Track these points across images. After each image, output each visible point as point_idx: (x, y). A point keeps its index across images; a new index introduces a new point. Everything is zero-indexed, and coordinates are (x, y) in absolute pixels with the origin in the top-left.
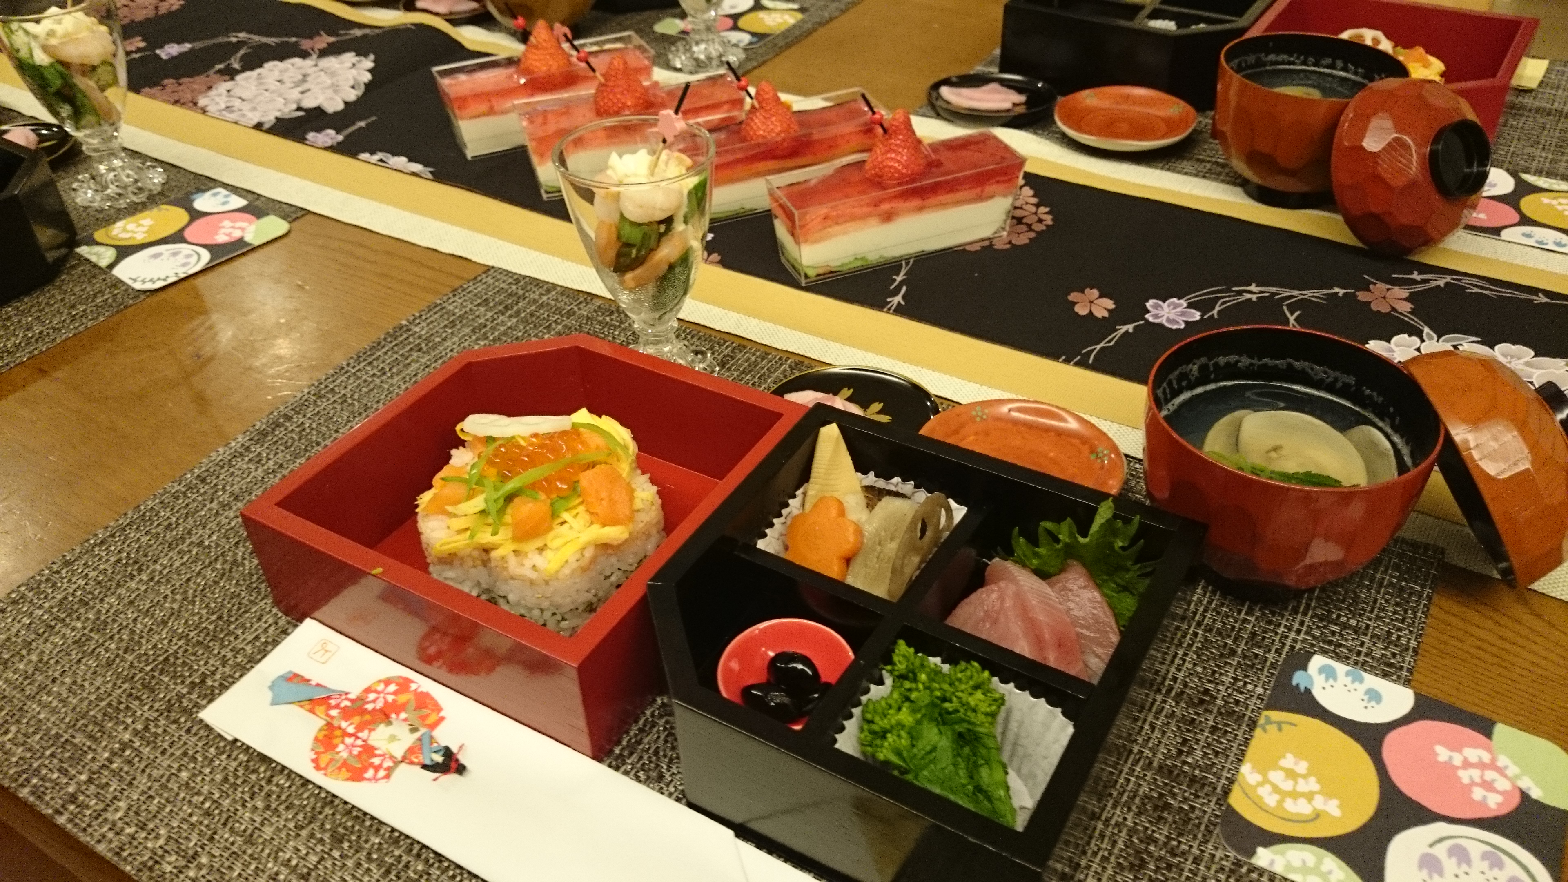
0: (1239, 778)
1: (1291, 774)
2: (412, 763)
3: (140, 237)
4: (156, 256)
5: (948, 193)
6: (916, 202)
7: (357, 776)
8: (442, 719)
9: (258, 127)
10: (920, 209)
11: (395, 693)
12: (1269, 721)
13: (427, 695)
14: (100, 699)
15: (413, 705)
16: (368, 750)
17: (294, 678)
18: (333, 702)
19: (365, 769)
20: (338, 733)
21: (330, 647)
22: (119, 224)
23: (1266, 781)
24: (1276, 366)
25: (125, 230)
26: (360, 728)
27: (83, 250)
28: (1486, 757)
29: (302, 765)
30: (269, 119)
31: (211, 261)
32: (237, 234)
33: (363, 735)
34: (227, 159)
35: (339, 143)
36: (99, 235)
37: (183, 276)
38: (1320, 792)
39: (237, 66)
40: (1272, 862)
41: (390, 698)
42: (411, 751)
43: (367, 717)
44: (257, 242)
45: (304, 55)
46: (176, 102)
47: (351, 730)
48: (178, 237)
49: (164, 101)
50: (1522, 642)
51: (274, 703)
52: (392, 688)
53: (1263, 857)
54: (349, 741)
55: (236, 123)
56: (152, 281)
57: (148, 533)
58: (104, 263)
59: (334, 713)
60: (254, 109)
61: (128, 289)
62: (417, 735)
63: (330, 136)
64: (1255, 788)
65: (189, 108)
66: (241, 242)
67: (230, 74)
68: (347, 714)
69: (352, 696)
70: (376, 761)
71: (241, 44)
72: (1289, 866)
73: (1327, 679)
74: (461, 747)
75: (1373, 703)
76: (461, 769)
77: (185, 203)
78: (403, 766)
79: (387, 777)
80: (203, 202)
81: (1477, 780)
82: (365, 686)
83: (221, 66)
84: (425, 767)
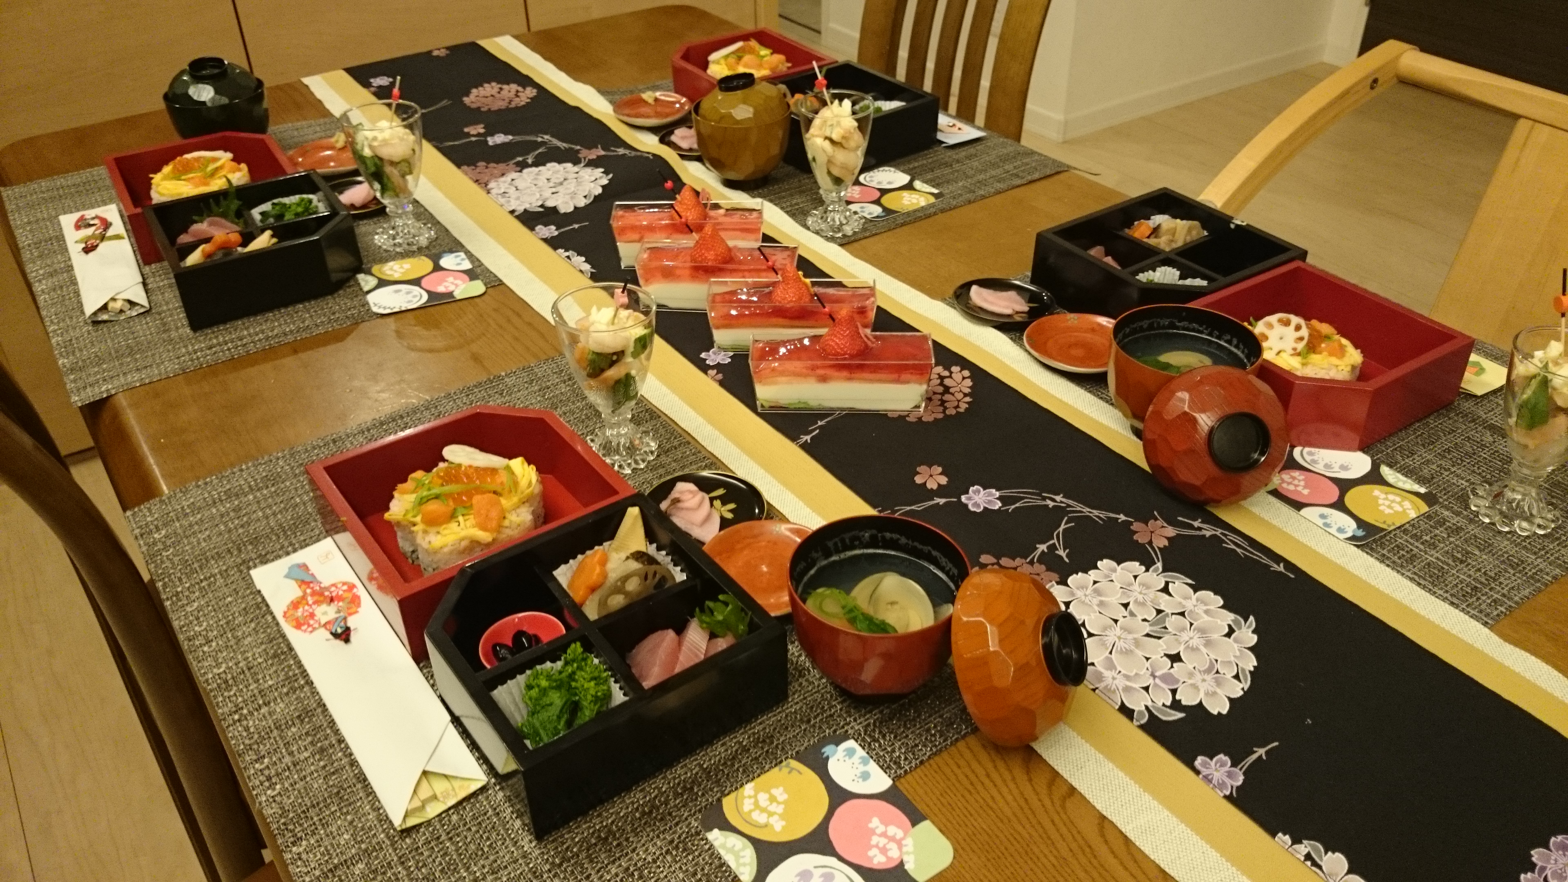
0: (741, 790)
1: (773, 799)
2: (326, 629)
3: (397, 276)
4: (397, 291)
5: (871, 372)
6: (845, 374)
7: (298, 626)
8: (357, 612)
9: (512, 212)
10: (850, 379)
11: (344, 591)
12: (788, 766)
13: (358, 597)
14: (215, 548)
15: (347, 600)
16: (312, 615)
17: (304, 567)
18: (311, 585)
19: (304, 624)
20: (304, 602)
21: (330, 556)
22: (391, 264)
23: (755, 796)
24: (922, 550)
25: (391, 269)
26: (314, 603)
27: (361, 277)
28: (900, 834)
29: (278, 613)
30: (520, 209)
31: (427, 302)
32: (451, 288)
33: (314, 607)
34: (480, 233)
35: (552, 237)
36: (375, 269)
37: (403, 309)
38: (780, 815)
39: (530, 161)
40: (716, 839)
41: (341, 593)
42: (328, 623)
43: (322, 599)
44: (458, 297)
45: (576, 162)
46: (477, 181)
47: (310, 602)
48: (416, 282)
49: (471, 178)
50: (999, 781)
51: (287, 576)
52: (345, 588)
53: (716, 836)
54: (306, 607)
55: (502, 206)
56: (385, 308)
57: (289, 465)
58: (366, 288)
59: (309, 591)
60: (518, 198)
61: (369, 309)
62: (337, 615)
63: (551, 231)
64: (744, 797)
65: (482, 187)
66: (450, 295)
67: (522, 166)
68: (314, 593)
69: (322, 585)
70: (311, 622)
71: (543, 143)
72: (723, 846)
73: (845, 756)
74: (355, 629)
75: (860, 780)
76: (347, 640)
77: (436, 260)
78: (322, 630)
79: (311, 632)
80: (447, 261)
81: (881, 845)
82: (333, 582)
83: (520, 159)
84: (332, 633)
